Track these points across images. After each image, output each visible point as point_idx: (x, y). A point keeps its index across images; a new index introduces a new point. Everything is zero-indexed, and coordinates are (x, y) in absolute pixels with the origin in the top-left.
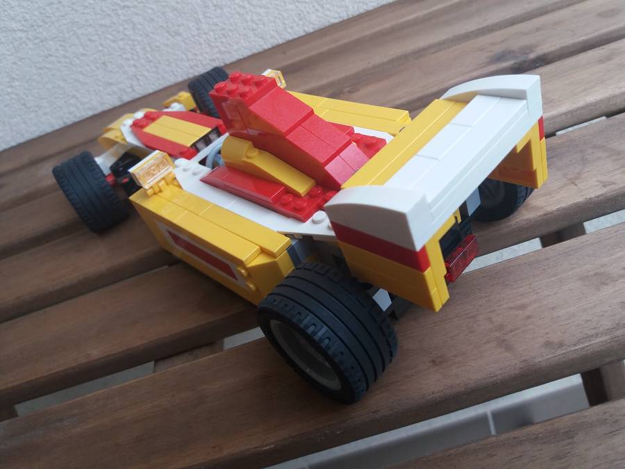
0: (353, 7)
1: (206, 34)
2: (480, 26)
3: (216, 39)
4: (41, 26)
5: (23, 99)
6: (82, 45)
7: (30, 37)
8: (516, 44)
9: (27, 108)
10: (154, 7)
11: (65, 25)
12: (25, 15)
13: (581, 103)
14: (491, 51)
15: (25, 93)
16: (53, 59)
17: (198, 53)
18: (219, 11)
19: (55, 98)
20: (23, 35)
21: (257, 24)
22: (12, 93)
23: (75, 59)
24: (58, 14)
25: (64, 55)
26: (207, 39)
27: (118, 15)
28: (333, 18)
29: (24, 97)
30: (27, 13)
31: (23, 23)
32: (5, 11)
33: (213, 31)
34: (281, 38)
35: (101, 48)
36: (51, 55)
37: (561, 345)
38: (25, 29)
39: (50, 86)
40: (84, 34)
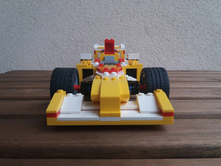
4: (80, 42)
5: (63, 59)
6: (87, 51)
9: (62, 62)
11: (86, 44)
12: (77, 38)
16: (77, 52)
19: (72, 62)
20: (73, 42)
22: (60, 56)
24: (86, 41)
29: (63, 58)
30: (78, 38)
31: (75, 39)
32: (73, 35)
36: (77, 50)
39: (72, 58)
40: (89, 49)
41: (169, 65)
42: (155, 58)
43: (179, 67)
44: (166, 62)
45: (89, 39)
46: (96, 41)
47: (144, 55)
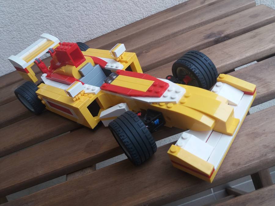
0: (146, 13)
1: (82, 26)
2: (200, 22)
3: (87, 28)
4: (10, 25)
5: (2, 57)
6: (28, 33)
7: (5, 30)
8: (216, 30)
10: (59, 16)
11: (20, 24)
12: (2, 21)
13: (244, 57)
14: (205, 33)
15: (3, 54)
16: (16, 39)
17: (79, 35)
18: (87, 17)
21: (105, 22)
23: (25, 39)
24: (17, 20)
25: (20, 37)
26: (83, 28)
27: (44, 20)
28: (137, 18)
30: (3, 20)
33: (85, 25)
34: (115, 27)
35: (36, 34)
36: (14, 38)
37: (239, 164)
38: (3, 27)
39: (14, 51)
40: (28, 28)
41: (151, 5)
42: (128, 3)
43: (168, 3)
44: (146, 2)
45: (20, 14)
46: (31, 13)
47: (111, 5)
